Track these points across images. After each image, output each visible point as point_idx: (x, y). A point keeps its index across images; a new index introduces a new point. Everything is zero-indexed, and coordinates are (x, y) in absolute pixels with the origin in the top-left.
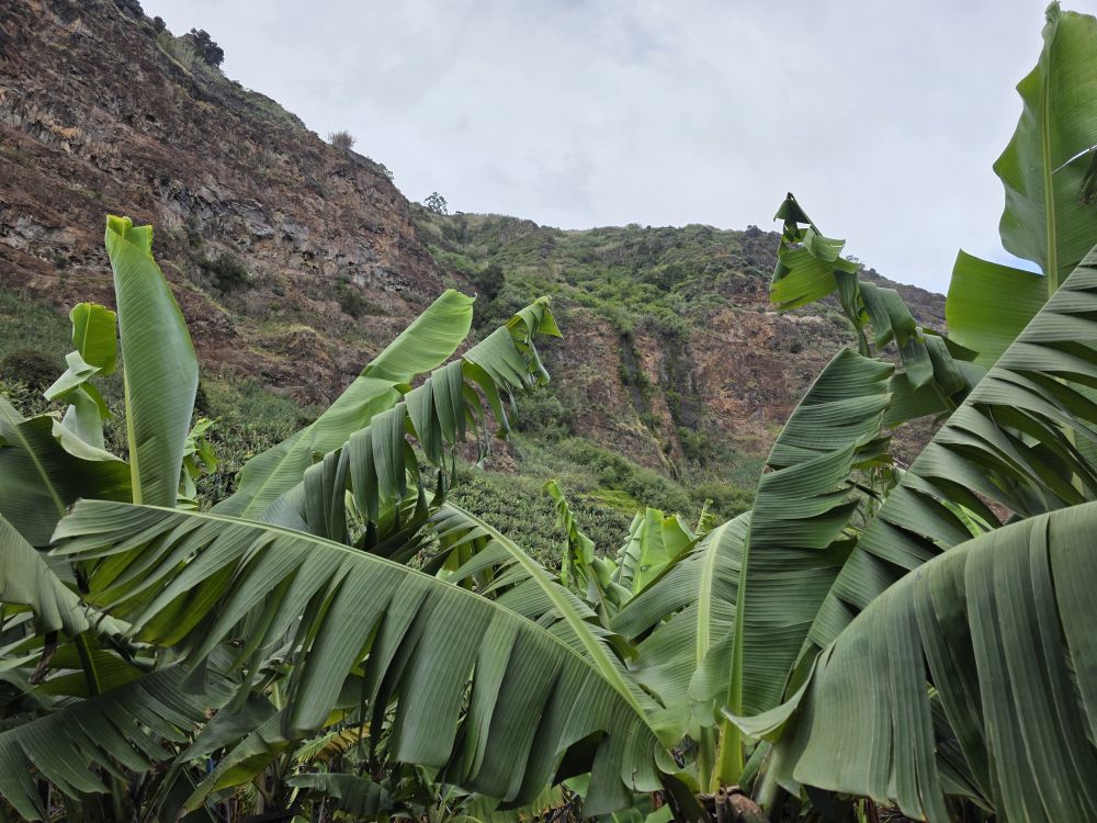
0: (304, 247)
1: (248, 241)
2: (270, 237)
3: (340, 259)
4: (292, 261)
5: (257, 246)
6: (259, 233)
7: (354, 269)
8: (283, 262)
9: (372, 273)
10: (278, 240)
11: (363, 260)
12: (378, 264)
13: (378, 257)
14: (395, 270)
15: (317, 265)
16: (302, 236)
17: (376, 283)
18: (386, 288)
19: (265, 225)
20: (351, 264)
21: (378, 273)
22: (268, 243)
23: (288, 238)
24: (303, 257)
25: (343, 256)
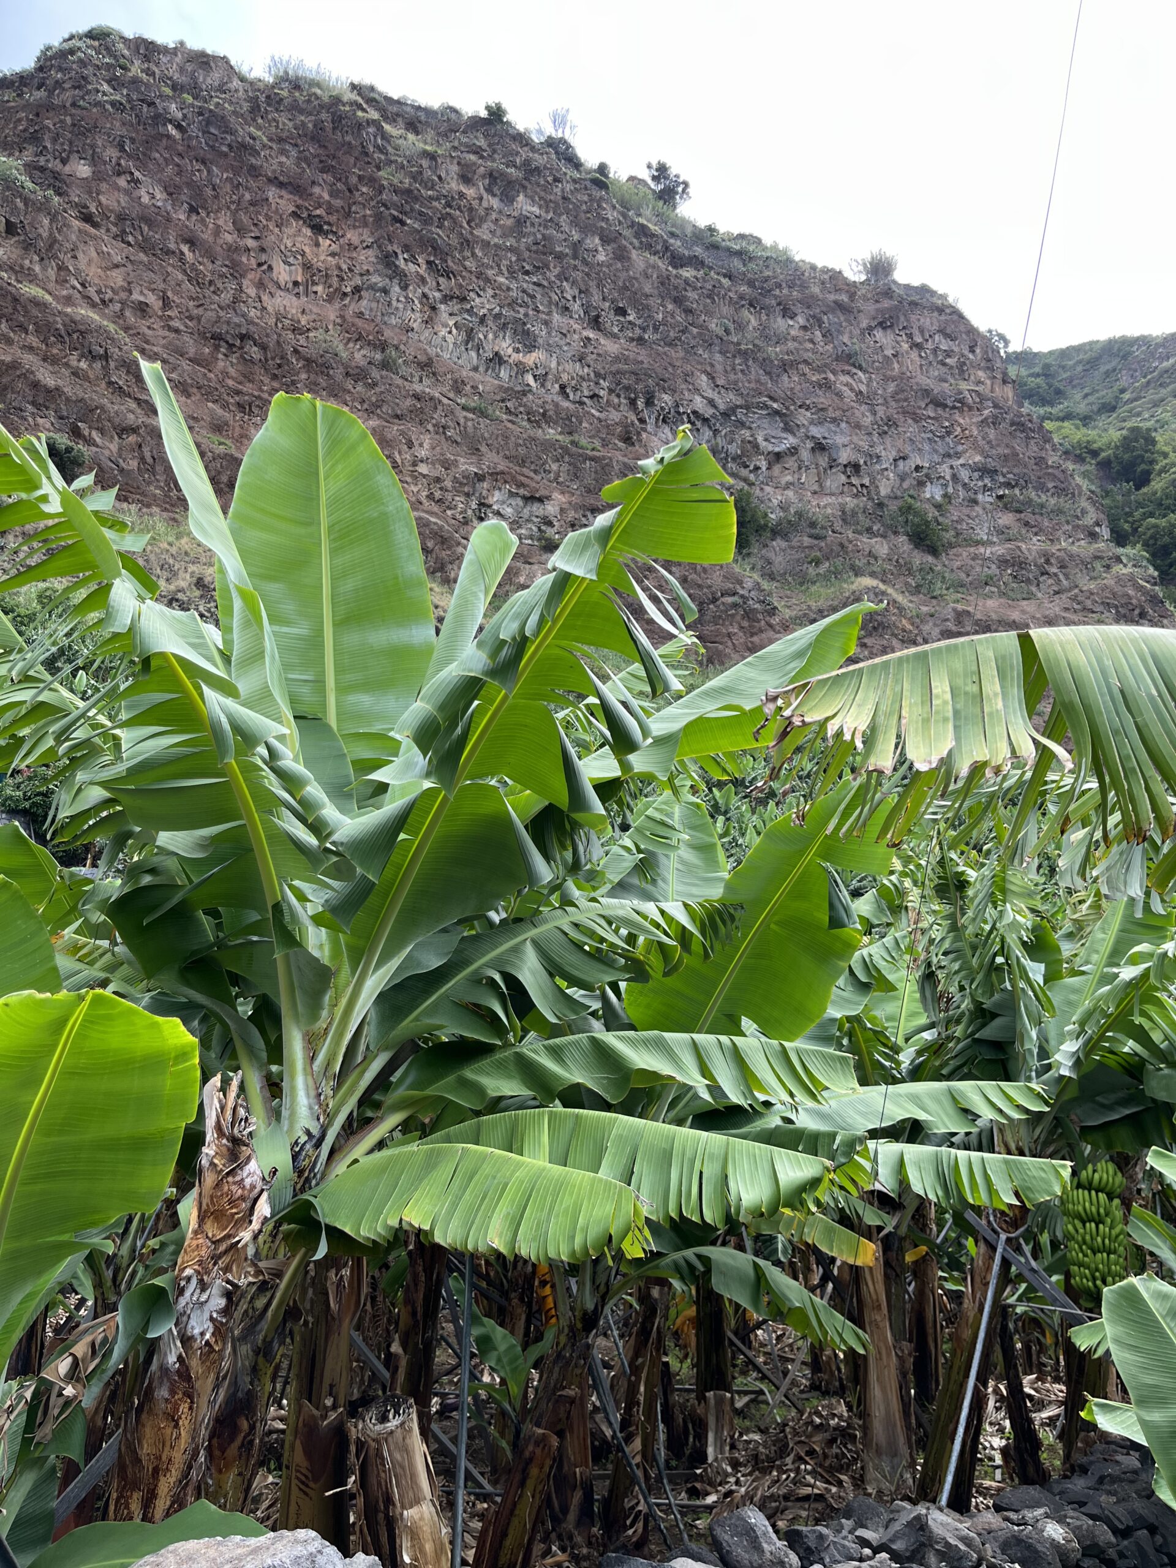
0: (844, 457)
1: (763, 465)
2: (793, 451)
3: (901, 463)
4: (828, 483)
5: (777, 469)
6: (777, 449)
7: (923, 476)
8: (816, 487)
9: (955, 477)
10: (805, 454)
11: (937, 458)
12: (961, 461)
13: (960, 448)
14: (991, 464)
15: (866, 481)
16: (840, 440)
17: (962, 493)
18: (980, 497)
19: (784, 435)
20: (918, 468)
21: (964, 475)
22: (791, 462)
23: (820, 447)
24: (844, 473)
25: (904, 458)
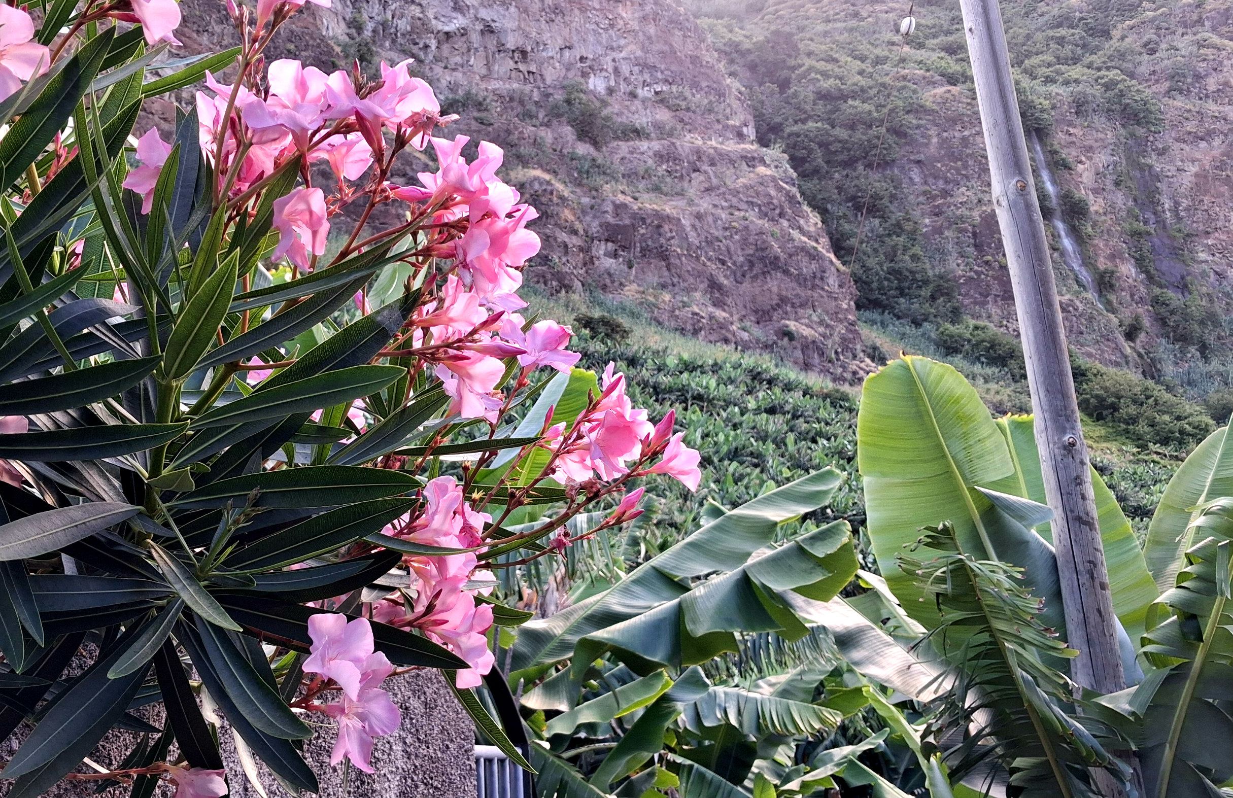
0: (511, 42)
1: (433, 44)
2: (463, 32)
3: (567, 53)
4: (496, 68)
5: (446, 47)
6: (447, 29)
7: (589, 67)
8: (484, 71)
9: (616, 71)
10: (475, 38)
11: (600, 50)
12: (623, 55)
13: (622, 42)
14: (651, 60)
15: (533, 68)
16: (510, 24)
17: (623, 86)
18: (639, 91)
19: (454, 14)
20: (582, 59)
21: (625, 69)
22: (460, 44)
23: (488, 30)
24: (512, 58)
25: (570, 48)
